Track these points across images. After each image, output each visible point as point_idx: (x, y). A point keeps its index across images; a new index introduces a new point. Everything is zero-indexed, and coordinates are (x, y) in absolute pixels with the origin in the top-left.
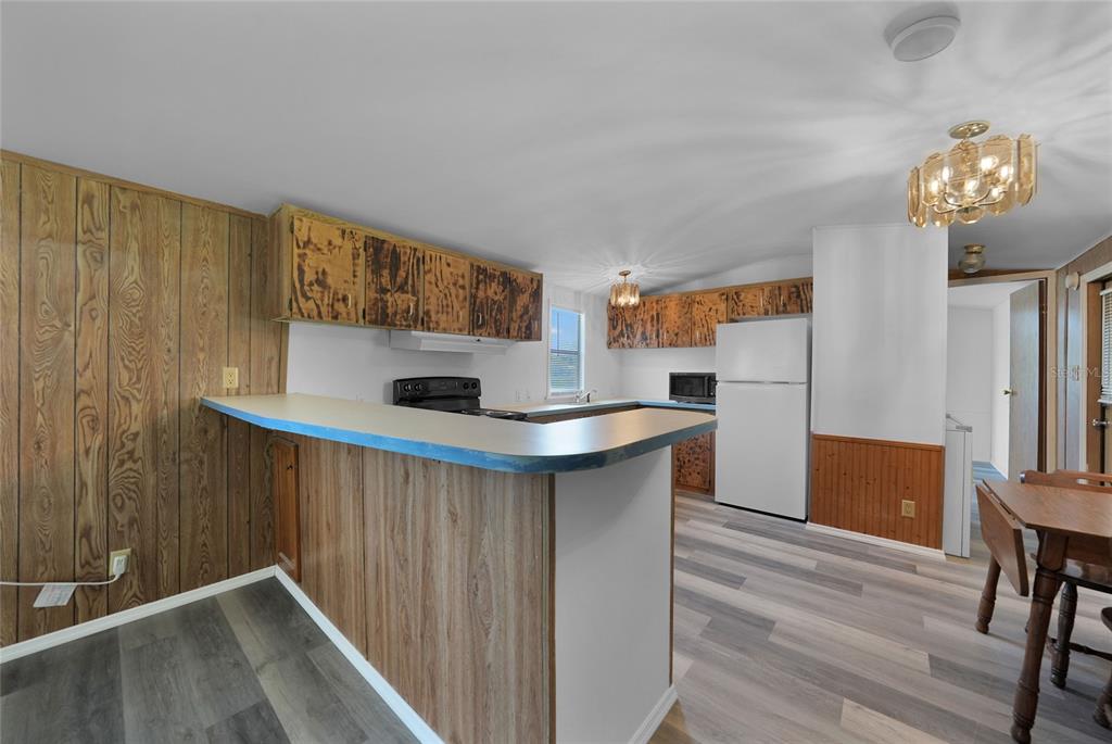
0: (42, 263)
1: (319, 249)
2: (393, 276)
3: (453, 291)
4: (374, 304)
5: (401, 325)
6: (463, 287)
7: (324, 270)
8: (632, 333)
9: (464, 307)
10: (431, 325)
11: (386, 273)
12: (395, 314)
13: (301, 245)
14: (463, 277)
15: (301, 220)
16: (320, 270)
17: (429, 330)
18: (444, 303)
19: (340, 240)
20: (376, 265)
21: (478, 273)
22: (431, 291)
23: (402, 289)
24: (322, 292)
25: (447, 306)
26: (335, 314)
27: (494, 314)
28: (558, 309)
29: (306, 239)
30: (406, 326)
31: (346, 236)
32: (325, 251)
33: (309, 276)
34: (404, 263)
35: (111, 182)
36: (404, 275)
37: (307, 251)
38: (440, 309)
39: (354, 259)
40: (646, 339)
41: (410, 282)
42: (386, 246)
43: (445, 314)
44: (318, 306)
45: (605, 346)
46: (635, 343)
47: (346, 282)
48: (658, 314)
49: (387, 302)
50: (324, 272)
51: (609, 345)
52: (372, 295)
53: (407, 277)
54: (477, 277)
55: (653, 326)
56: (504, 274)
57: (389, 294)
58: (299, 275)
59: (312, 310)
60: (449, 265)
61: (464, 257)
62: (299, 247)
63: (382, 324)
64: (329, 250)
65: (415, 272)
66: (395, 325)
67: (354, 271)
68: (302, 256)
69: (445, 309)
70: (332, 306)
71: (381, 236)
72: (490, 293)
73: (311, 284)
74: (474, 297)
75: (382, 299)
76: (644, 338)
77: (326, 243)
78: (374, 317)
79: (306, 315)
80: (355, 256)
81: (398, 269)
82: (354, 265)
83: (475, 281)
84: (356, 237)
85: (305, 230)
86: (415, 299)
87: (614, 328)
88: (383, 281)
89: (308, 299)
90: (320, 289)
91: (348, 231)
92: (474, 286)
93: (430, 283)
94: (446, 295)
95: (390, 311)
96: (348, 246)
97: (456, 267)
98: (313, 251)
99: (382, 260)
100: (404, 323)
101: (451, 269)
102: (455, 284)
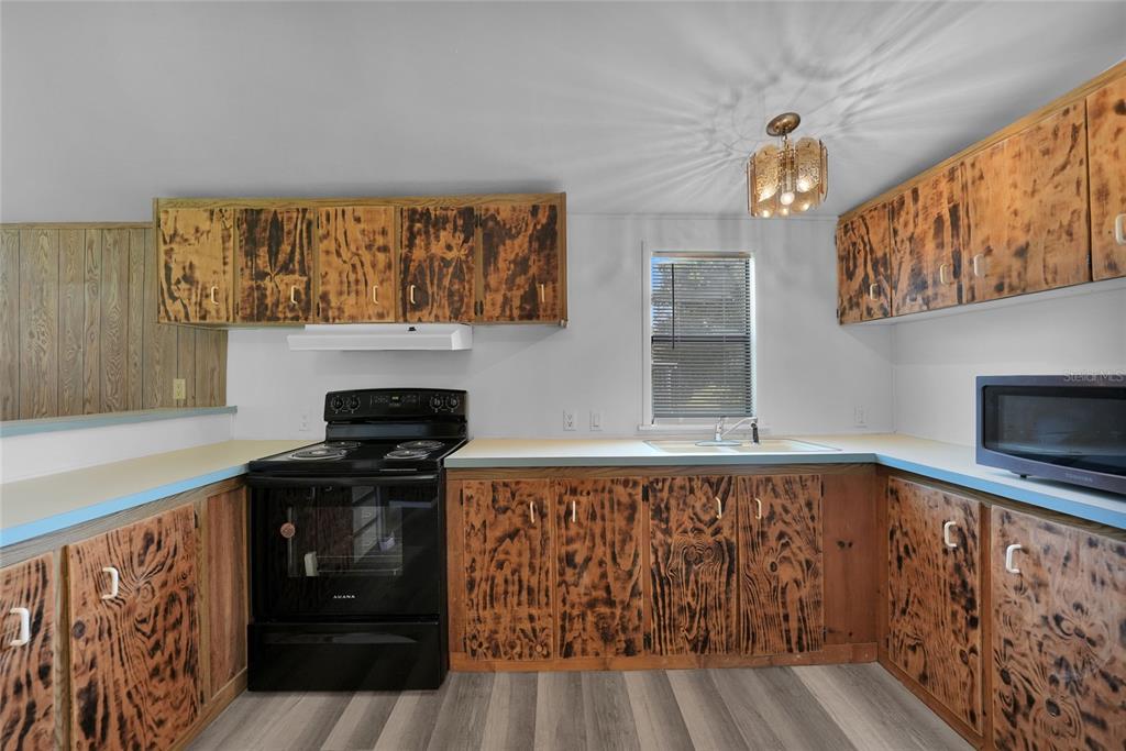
0: (68, 300)
1: (186, 240)
2: (273, 254)
3: (367, 257)
4: (249, 295)
5: (285, 318)
6: (384, 249)
7: (191, 264)
8: (889, 278)
9: (389, 279)
10: (330, 314)
11: (263, 251)
12: (277, 304)
13: (168, 239)
14: (384, 232)
15: (167, 212)
16: (187, 264)
17: (326, 320)
18: (352, 277)
19: (208, 223)
20: (250, 246)
21: (412, 221)
22: (329, 264)
23: (286, 269)
24: (190, 290)
25: (357, 281)
26: (203, 313)
27: (446, 282)
28: (668, 261)
29: (172, 232)
30: (292, 319)
31: (214, 217)
32: (192, 241)
33: (177, 273)
34: (289, 233)
35: (101, 227)
36: (289, 249)
37: (173, 246)
38: (345, 288)
39: (224, 242)
40: (924, 286)
41: (297, 257)
42: (263, 216)
43: (353, 295)
44: (185, 306)
45: (836, 321)
46: (898, 298)
47: (215, 272)
48: (954, 211)
49: (265, 289)
50: (191, 265)
51: (842, 315)
52: (247, 283)
53: (293, 252)
54: (410, 228)
55: (941, 246)
56: (467, 213)
57: (268, 278)
58: (166, 274)
59: (179, 311)
60: (358, 220)
61: (387, 202)
62: (165, 242)
63: (259, 320)
64: (197, 239)
65: (305, 241)
66: (278, 319)
67: (224, 258)
68: (169, 252)
69: (353, 287)
70: (200, 305)
71: (256, 205)
72: (437, 248)
73: (178, 282)
74: (406, 260)
75: (258, 287)
76: (919, 283)
77: (193, 231)
78: (248, 311)
79: (173, 318)
80: (225, 239)
81: (279, 243)
82: (224, 249)
83: (406, 234)
84: (227, 215)
85: (171, 223)
86: (305, 279)
87: (850, 275)
88: (258, 261)
89: (174, 299)
90: (188, 286)
91: (217, 210)
92: (405, 242)
93: (328, 252)
94: (354, 266)
95: (269, 301)
96: (217, 227)
97: (371, 221)
98: (180, 243)
99: (258, 236)
100: (289, 315)
101: (362, 226)
102: (369, 247)
